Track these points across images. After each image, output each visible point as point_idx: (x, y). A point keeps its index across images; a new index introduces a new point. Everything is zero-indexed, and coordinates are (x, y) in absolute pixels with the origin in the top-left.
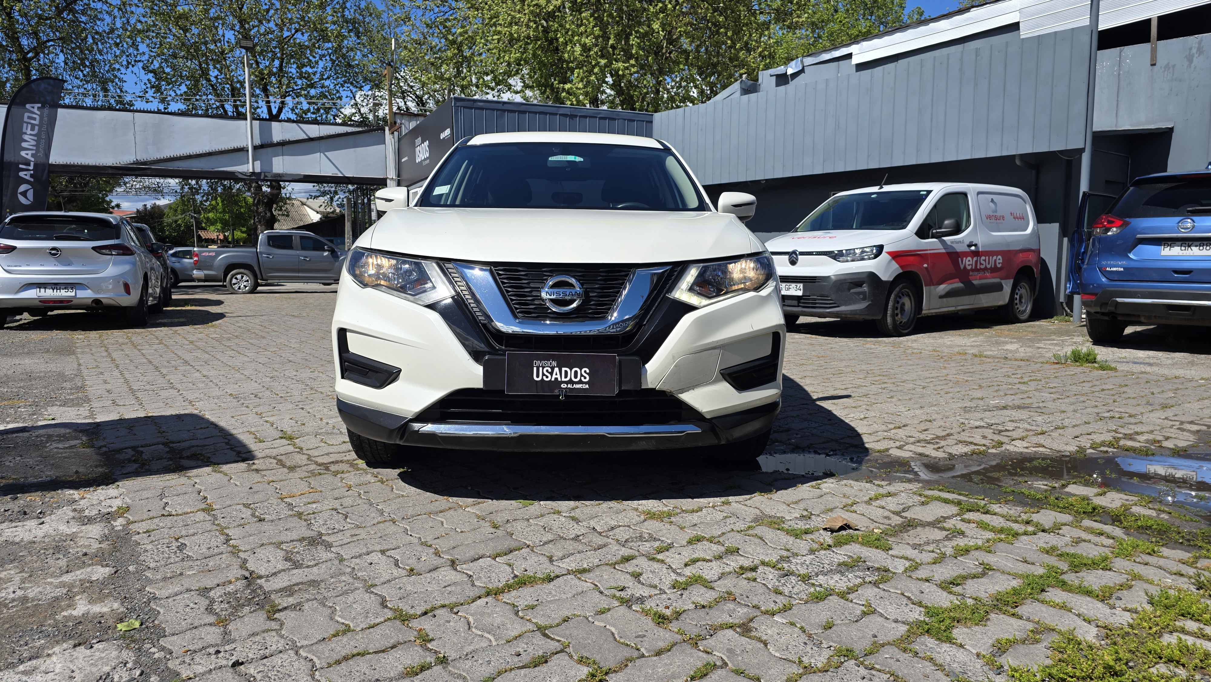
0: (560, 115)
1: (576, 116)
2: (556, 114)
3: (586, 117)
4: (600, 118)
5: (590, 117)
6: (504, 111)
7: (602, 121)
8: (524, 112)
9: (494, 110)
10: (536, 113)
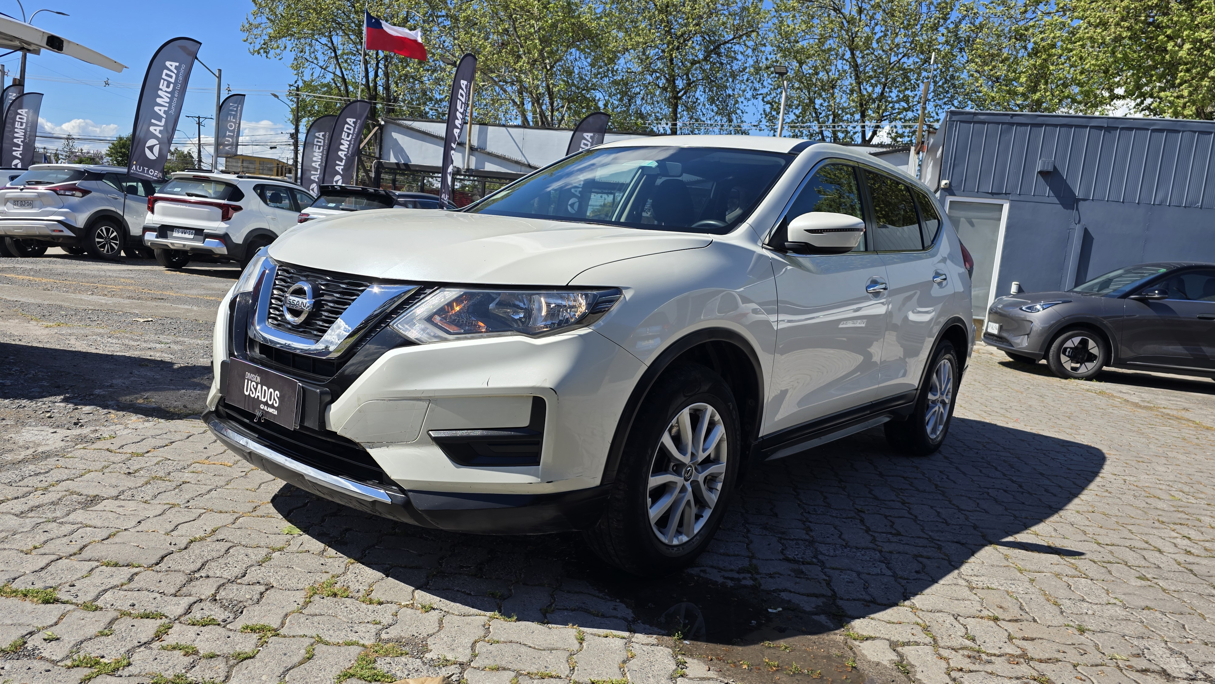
0: (1092, 127)
1: (1116, 128)
2: (1086, 127)
3: (1131, 129)
4: (1153, 131)
5: (1137, 129)
6: (1012, 124)
7: (1155, 135)
8: (1040, 125)
9: (998, 123)
10: (1056, 126)
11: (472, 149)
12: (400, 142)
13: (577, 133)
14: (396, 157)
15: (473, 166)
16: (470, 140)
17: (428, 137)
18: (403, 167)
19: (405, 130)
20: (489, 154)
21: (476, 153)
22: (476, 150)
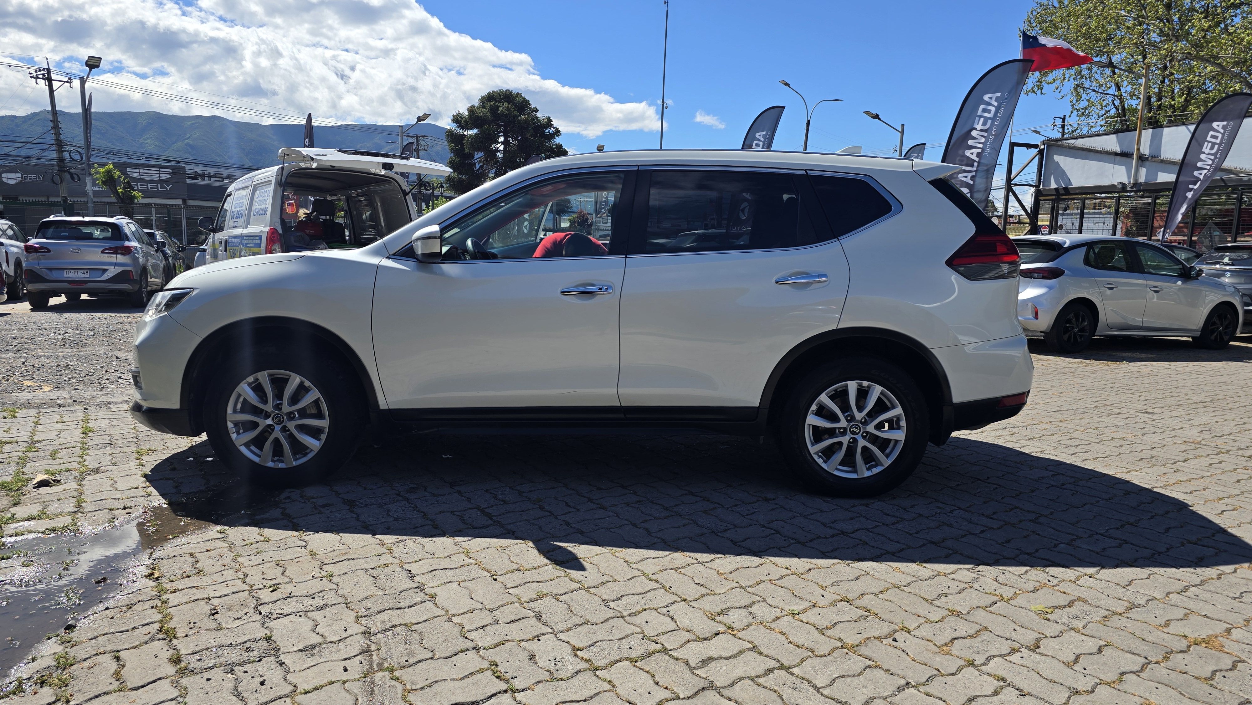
11: (1142, 159)
12: (1062, 165)
13: (1201, 126)
14: (1057, 182)
15: (1142, 179)
16: (1138, 149)
17: (1092, 154)
18: (1062, 192)
19: (1068, 150)
20: (1162, 161)
21: (1147, 163)
22: (1147, 159)
